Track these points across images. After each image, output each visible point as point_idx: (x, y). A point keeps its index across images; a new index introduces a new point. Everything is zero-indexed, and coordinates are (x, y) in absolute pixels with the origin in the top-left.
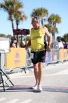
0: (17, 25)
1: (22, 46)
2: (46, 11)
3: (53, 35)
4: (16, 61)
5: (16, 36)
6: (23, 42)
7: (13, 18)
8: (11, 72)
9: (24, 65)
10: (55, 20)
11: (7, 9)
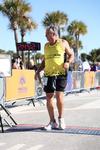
0: (23, 36)
1: (29, 67)
2: (64, 17)
3: (75, 51)
4: (20, 89)
5: (20, 52)
6: (32, 61)
7: (16, 26)
8: (13, 106)
9: (33, 94)
10: (77, 29)
11: (8, 14)
